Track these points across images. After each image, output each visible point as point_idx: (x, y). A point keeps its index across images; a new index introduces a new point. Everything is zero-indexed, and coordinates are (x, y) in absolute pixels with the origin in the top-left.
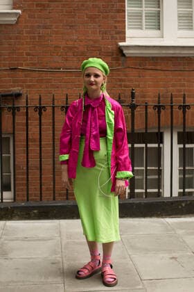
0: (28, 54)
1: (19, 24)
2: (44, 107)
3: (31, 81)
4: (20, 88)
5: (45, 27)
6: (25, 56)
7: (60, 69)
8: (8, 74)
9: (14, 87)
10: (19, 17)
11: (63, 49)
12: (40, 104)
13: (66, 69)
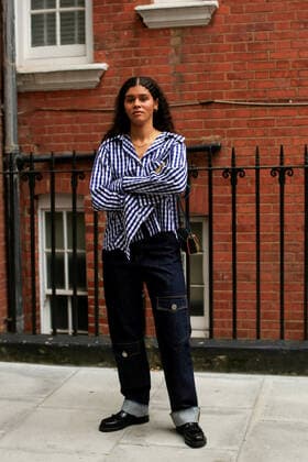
0: (231, 77)
1: (215, 25)
2: (240, 170)
3: (237, 124)
4: (217, 137)
5: (260, 28)
6: (226, 80)
7: (288, 101)
8: (197, 113)
9: (208, 135)
10: (215, 13)
11: (294, 67)
12: (233, 165)
13: (299, 101)
